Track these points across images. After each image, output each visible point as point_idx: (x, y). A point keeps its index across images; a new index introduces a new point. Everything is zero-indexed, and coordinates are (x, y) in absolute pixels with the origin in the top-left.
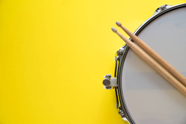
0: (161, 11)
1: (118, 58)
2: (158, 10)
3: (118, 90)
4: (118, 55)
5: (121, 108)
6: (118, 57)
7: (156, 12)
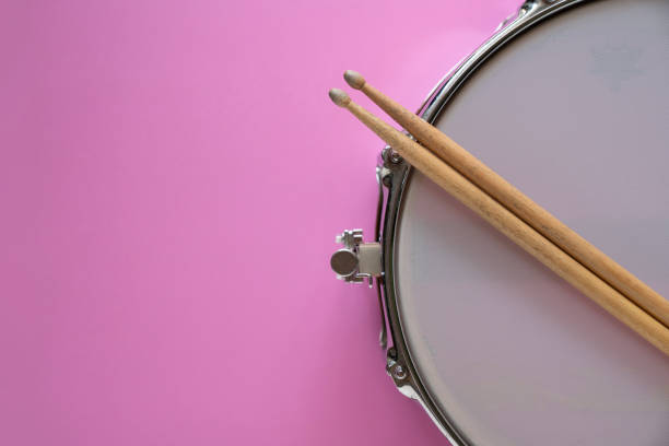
0: (539, 9)
1: (387, 176)
2: (530, 5)
3: (385, 289)
4: (385, 165)
5: (394, 354)
6: (385, 172)
7: (524, 11)
